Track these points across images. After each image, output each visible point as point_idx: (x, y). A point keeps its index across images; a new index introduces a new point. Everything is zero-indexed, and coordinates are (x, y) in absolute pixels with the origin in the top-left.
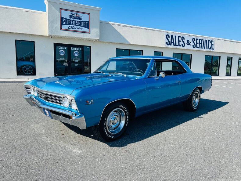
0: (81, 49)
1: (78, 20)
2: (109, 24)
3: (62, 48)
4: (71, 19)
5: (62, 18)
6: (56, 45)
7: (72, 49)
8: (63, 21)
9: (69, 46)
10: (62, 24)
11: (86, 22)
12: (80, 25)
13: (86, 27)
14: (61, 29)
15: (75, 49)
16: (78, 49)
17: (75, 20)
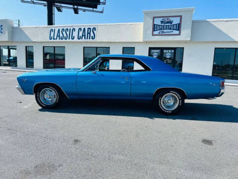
0: (173, 51)
1: (169, 24)
2: (208, 21)
3: (155, 51)
4: (163, 24)
5: (154, 25)
6: (150, 49)
7: (165, 51)
8: (155, 28)
9: (162, 49)
10: (154, 30)
11: (176, 24)
12: (170, 29)
13: (176, 30)
14: (153, 35)
15: (168, 51)
16: (170, 51)
17: (166, 24)
